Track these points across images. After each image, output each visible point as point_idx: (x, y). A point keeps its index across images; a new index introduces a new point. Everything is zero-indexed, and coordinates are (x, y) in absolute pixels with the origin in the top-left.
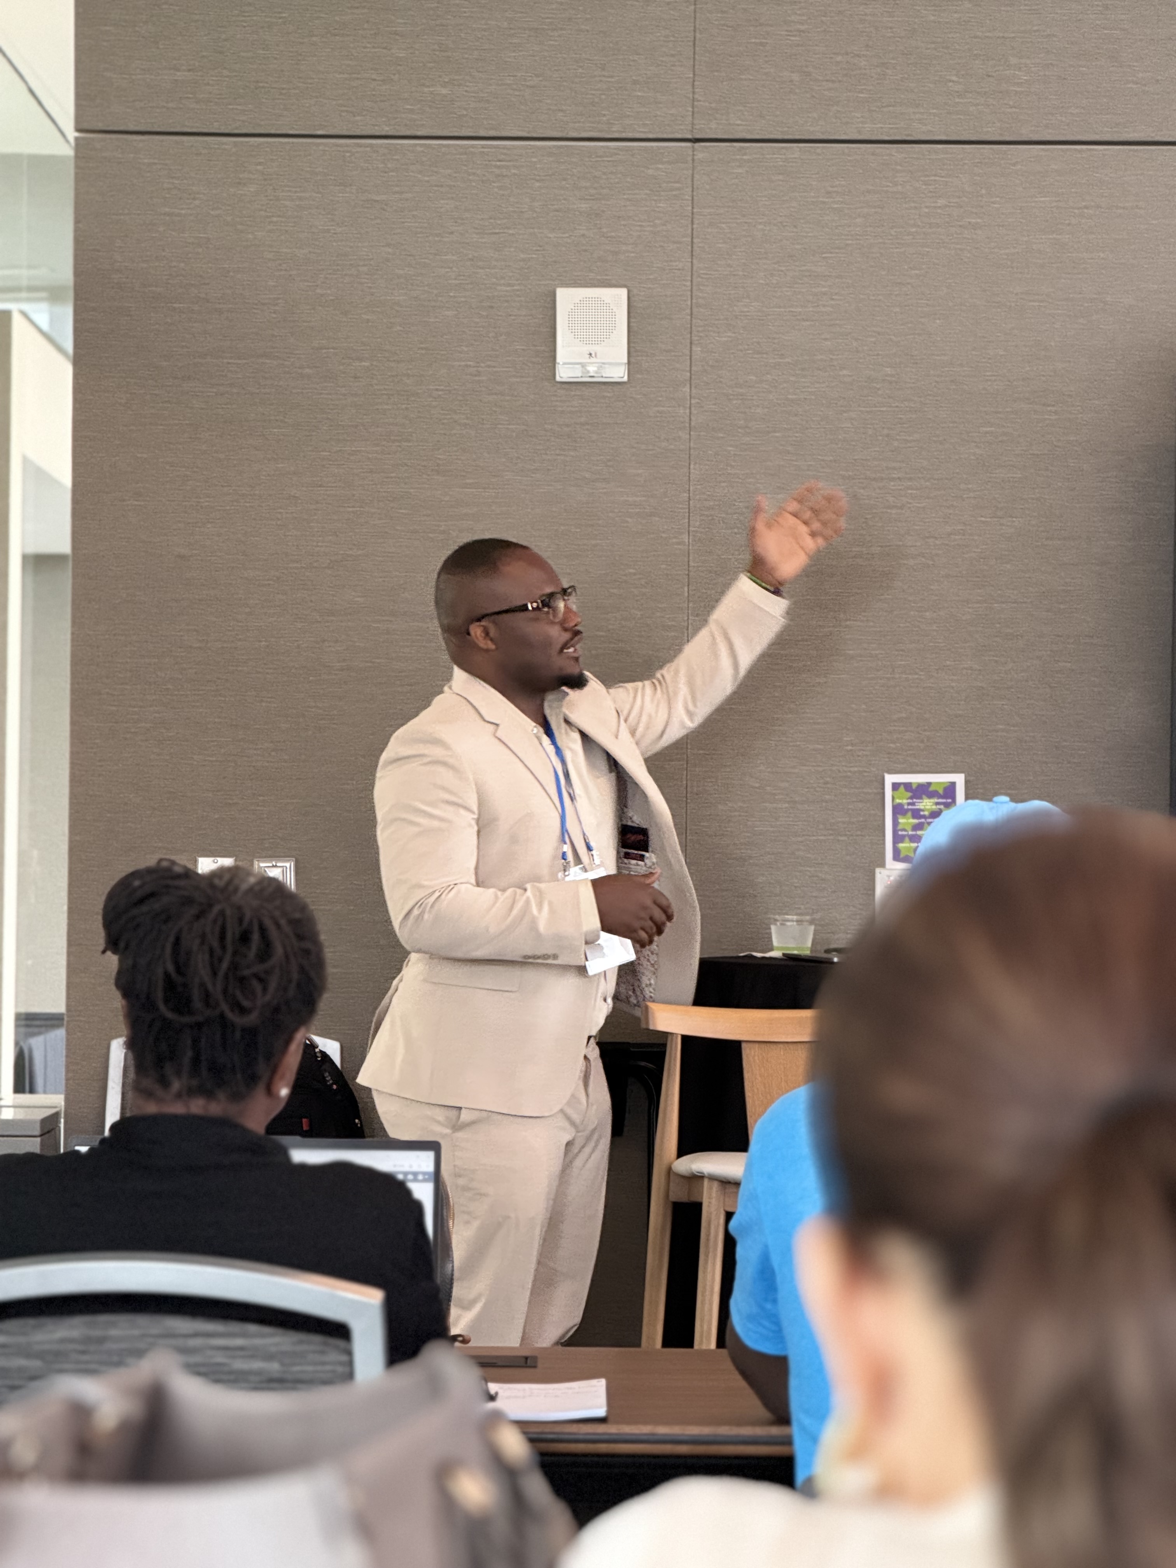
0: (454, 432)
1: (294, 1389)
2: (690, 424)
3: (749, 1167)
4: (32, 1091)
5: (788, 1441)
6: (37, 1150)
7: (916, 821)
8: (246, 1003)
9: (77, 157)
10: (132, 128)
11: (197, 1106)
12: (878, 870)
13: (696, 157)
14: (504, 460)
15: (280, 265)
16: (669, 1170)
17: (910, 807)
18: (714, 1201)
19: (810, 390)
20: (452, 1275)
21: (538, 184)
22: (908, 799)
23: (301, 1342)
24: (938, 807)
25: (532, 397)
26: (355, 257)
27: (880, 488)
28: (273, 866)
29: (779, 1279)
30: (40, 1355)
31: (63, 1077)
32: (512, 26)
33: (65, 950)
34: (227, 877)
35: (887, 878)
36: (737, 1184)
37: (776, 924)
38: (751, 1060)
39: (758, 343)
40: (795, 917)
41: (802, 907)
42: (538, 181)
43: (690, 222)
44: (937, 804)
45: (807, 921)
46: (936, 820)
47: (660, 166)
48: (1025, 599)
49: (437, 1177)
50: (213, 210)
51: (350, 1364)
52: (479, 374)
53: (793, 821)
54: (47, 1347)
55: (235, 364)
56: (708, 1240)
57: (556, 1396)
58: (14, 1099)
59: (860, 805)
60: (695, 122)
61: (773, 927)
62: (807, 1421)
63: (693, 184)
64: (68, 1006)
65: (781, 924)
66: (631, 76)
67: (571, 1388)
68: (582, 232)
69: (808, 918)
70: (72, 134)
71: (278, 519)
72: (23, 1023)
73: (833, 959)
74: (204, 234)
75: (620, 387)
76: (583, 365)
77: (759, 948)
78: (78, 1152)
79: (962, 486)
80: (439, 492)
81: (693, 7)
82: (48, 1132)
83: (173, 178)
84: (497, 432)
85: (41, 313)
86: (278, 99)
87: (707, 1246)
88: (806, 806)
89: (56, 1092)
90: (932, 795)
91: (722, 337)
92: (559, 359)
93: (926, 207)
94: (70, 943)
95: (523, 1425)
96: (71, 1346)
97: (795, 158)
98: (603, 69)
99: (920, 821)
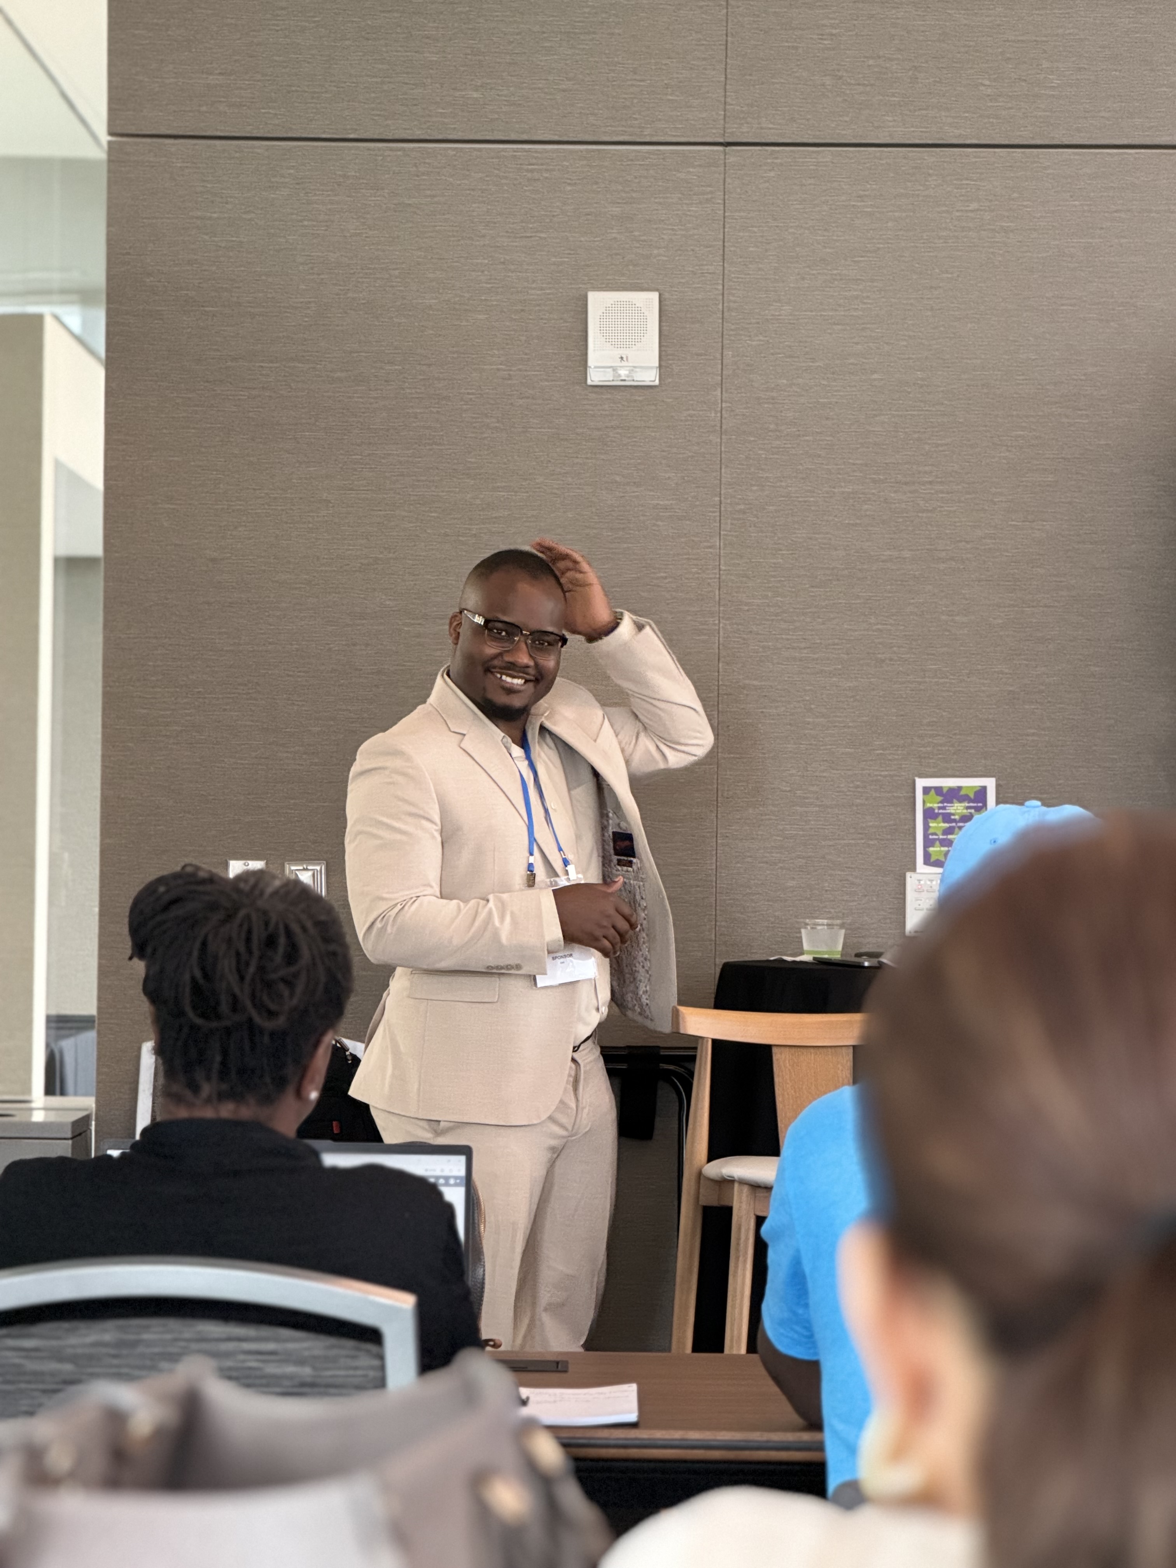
0: (486, 435)
1: (327, 1394)
2: (721, 427)
3: (781, 1171)
4: (63, 1093)
5: (820, 1447)
6: (69, 1154)
7: (947, 825)
8: (273, 1007)
9: (110, 161)
10: (163, 131)
11: (227, 1111)
12: (908, 875)
13: (727, 161)
14: (534, 463)
15: (312, 268)
16: (700, 1174)
17: (941, 811)
18: (744, 1206)
19: (842, 393)
20: (484, 1279)
21: (569, 188)
22: (938, 803)
23: (332, 1347)
24: (969, 811)
25: (563, 400)
26: (387, 261)
27: (910, 492)
28: (304, 869)
29: (810, 1285)
30: (73, 1359)
31: (95, 1080)
32: (544, 30)
33: (96, 953)
34: (252, 881)
35: (917, 882)
36: (768, 1188)
37: (806, 928)
38: (781, 1063)
39: (790, 347)
40: (825, 921)
41: (832, 911)
42: (569, 184)
43: (722, 226)
44: (968, 808)
45: (837, 925)
46: (968, 824)
47: (691, 170)
48: (1056, 604)
49: (468, 1182)
50: (245, 213)
51: (382, 1368)
52: (510, 377)
53: (823, 825)
54: (79, 1351)
55: (267, 367)
56: (738, 1244)
57: (588, 1401)
58: (46, 1101)
59: (892, 809)
60: (727, 126)
61: (803, 931)
62: (840, 1426)
63: (724, 188)
64: (99, 1009)
65: (812, 928)
66: (663, 80)
67: (602, 1393)
68: (614, 235)
69: (839, 922)
70: (105, 138)
71: (309, 522)
72: (53, 1025)
73: (863, 963)
74: (237, 237)
75: (651, 390)
76: (614, 369)
77: (789, 952)
78: (110, 1157)
79: (994, 490)
80: (469, 496)
81: (725, 11)
82: (80, 1134)
83: (204, 181)
84: (528, 435)
85: (73, 317)
86: (310, 103)
87: (737, 1250)
88: (836, 810)
89: (86, 1094)
90: (965, 798)
91: (754, 341)
92: (591, 363)
93: (958, 211)
94: (101, 946)
95: (554, 1429)
96: (104, 1350)
97: (827, 162)
98: (635, 73)
99: (951, 825)
